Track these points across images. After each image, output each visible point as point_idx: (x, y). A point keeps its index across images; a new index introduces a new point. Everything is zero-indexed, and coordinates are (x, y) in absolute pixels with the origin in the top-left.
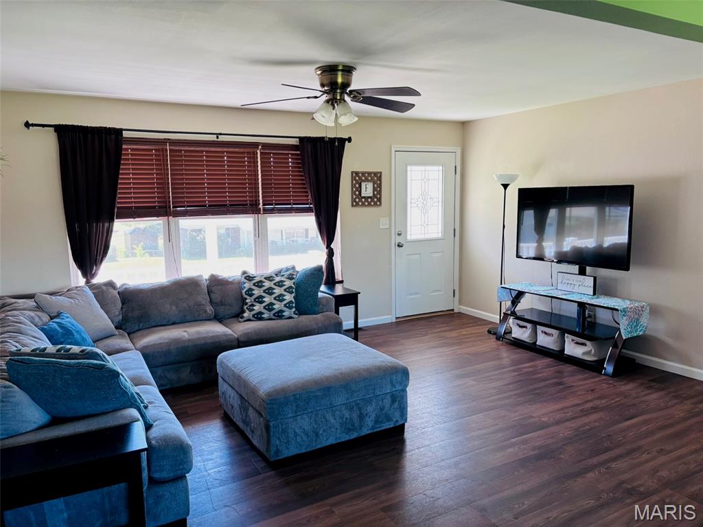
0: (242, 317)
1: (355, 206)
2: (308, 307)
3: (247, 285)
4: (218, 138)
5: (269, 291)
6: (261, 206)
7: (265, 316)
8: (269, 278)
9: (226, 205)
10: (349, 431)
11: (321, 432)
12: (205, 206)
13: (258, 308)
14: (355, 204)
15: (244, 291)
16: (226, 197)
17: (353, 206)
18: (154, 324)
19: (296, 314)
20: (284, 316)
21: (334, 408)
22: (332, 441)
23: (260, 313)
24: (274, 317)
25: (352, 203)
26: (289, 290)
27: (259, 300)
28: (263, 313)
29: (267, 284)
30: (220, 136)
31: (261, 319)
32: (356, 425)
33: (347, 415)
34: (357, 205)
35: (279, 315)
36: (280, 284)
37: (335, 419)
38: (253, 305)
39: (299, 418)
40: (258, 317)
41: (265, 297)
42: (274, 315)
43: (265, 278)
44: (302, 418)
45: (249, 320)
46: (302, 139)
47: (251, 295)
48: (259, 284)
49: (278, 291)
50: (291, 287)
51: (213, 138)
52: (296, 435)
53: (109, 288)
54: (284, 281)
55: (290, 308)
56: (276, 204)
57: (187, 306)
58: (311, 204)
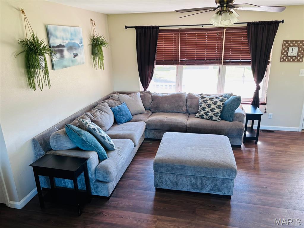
0: (196, 115)
1: (282, 61)
2: (227, 117)
3: (201, 101)
5: (209, 106)
6: (223, 61)
7: (205, 117)
8: (211, 99)
9: (205, 60)
10: (195, 188)
11: (179, 184)
12: (194, 60)
13: (202, 113)
14: (282, 60)
15: (199, 103)
16: (205, 56)
17: (281, 61)
18: (161, 111)
19: (220, 120)
20: (213, 119)
21: (187, 176)
22: (185, 189)
23: (203, 115)
24: (208, 119)
25: (281, 60)
26: (218, 107)
27: (204, 109)
28: (204, 116)
29: (209, 102)
30: (203, 26)
31: (203, 118)
32: (199, 187)
33: (194, 181)
34: (284, 60)
35: (211, 118)
36: (215, 103)
37: (187, 181)
38: (201, 111)
39: (168, 174)
40: (202, 117)
41: (206, 108)
42: (208, 117)
43: (210, 99)
44: (170, 175)
45: (198, 117)
46: (249, 24)
47: (201, 106)
48: (205, 102)
49: (213, 106)
50: (220, 106)
51: (201, 27)
52: (166, 181)
53: (148, 94)
54: (218, 102)
55: (216, 116)
56: (231, 60)
57: (174, 106)
58: (250, 60)
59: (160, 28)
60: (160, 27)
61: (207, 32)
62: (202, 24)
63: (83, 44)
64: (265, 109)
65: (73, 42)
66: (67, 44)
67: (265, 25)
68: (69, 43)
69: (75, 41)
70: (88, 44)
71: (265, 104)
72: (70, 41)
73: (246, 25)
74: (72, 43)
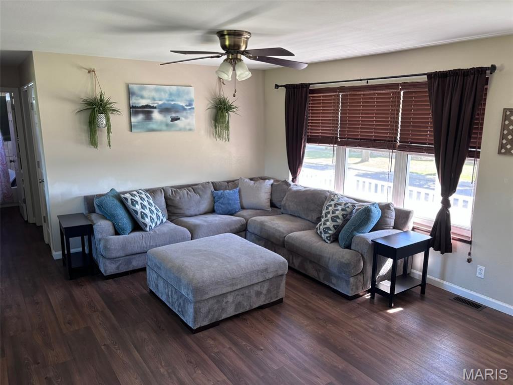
1: (504, 154)
4: (367, 83)
9: (372, 140)
14: (503, 151)
16: (372, 132)
17: (500, 153)
25: (500, 151)
29: (331, 208)
34: (508, 152)
43: (336, 204)
46: (429, 75)
49: (329, 216)
51: (364, 83)
56: (411, 143)
58: (432, 144)
59: (311, 87)
60: (311, 85)
61: (362, 93)
62: (359, 79)
63: (193, 107)
64: (470, 254)
65: (173, 103)
66: (161, 106)
67: (457, 77)
68: (164, 104)
69: (176, 103)
70: (208, 107)
71: (470, 243)
72: (166, 102)
73: (425, 79)
74: (171, 104)
